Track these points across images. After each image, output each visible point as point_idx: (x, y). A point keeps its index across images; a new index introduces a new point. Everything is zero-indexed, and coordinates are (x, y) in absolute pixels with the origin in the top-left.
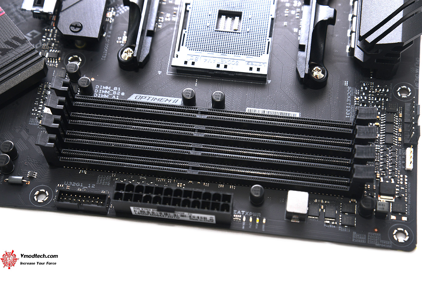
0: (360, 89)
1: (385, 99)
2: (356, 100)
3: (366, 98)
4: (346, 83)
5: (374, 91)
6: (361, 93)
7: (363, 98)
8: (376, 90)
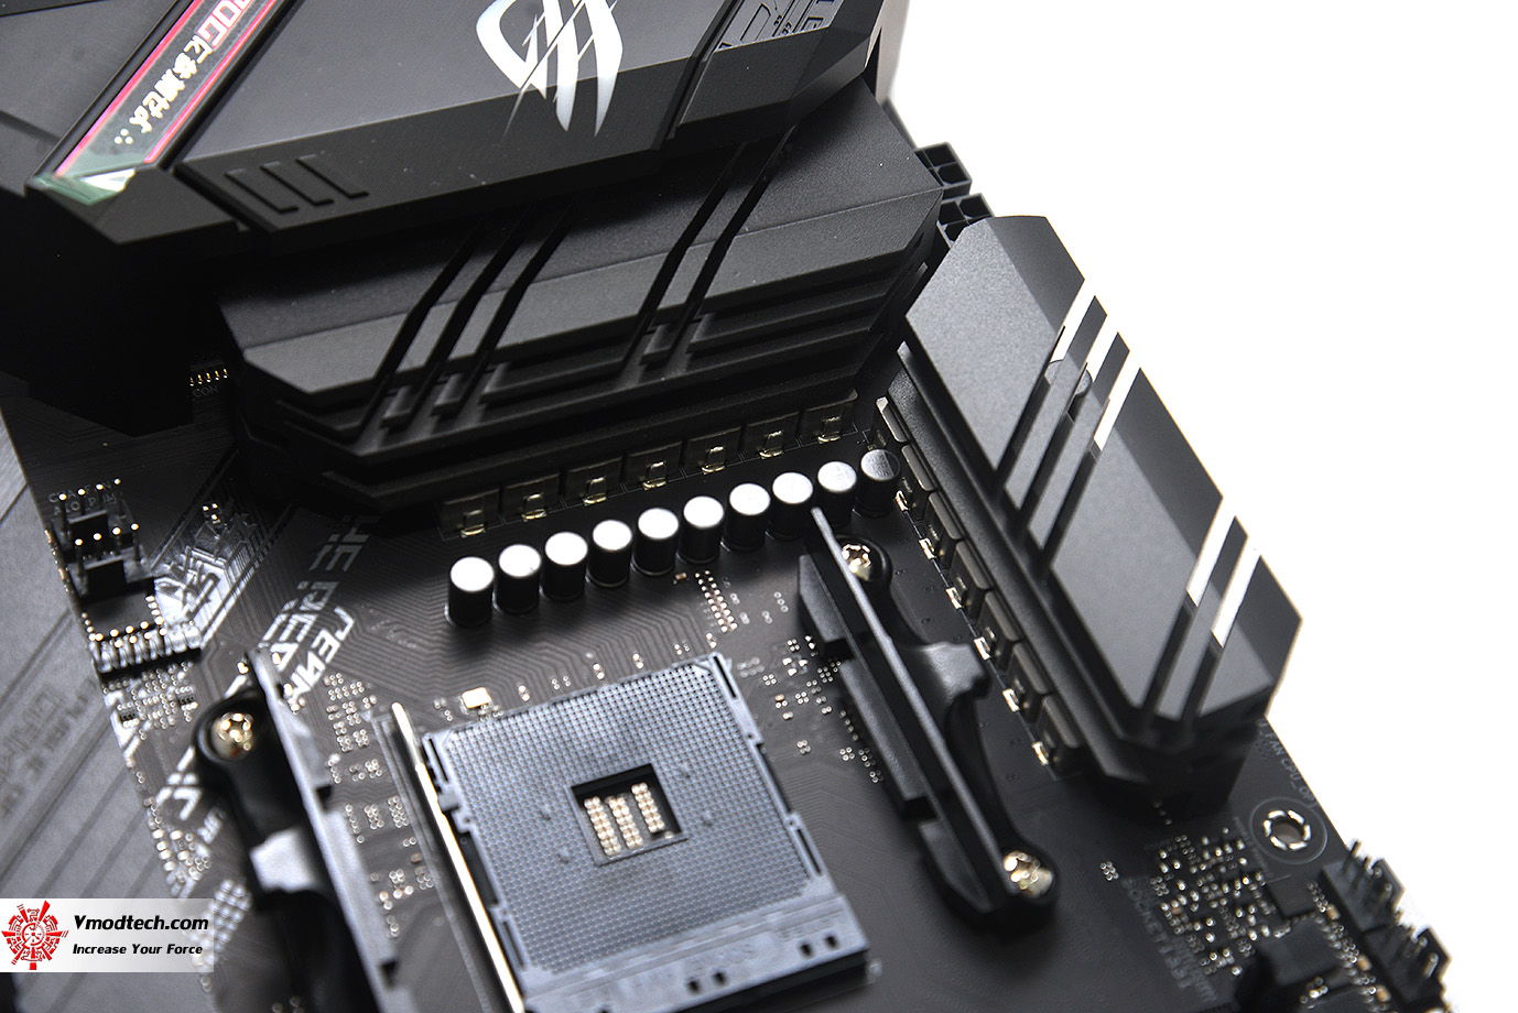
0: (1163, 875)
1: (1252, 876)
2: (1175, 916)
3: (1196, 897)
4: (1110, 872)
5: (1204, 861)
6: (1172, 885)
7: (1190, 900)
8: (1207, 856)
